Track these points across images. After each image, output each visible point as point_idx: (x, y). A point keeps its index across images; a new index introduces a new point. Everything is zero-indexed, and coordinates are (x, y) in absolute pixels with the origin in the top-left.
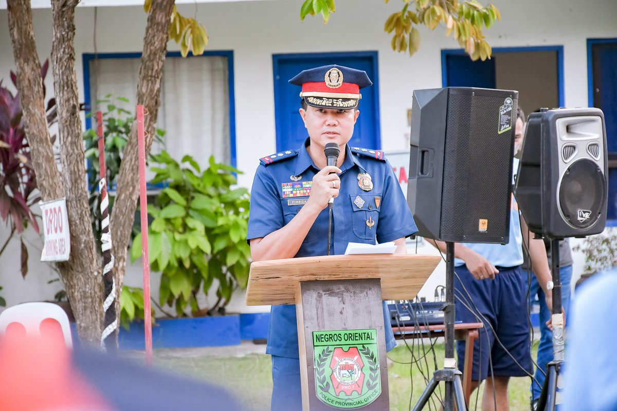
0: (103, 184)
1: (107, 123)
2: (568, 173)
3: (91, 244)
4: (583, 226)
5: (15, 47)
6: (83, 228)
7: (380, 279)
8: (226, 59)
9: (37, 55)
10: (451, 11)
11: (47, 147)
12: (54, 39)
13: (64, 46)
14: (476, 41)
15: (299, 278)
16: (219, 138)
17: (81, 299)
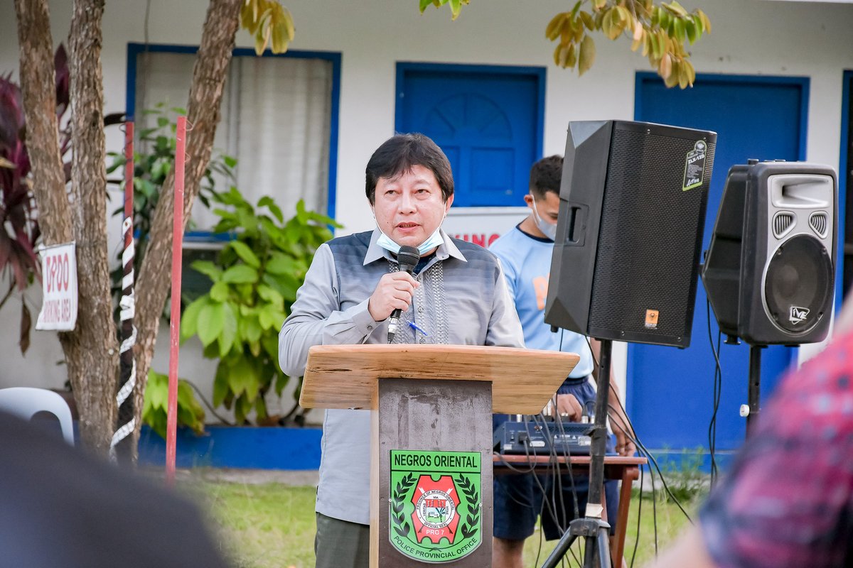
0: (129, 226)
1: (154, 143)
2: (780, 254)
3: (107, 310)
4: (796, 330)
5: (20, 24)
6: (98, 286)
7: (491, 382)
8: (330, 65)
9: (50, 38)
10: (642, 16)
11: (55, 168)
12: (74, 17)
13: (87, 27)
14: (674, 60)
15: (377, 373)
16: (313, 175)
17: (88, 386)
